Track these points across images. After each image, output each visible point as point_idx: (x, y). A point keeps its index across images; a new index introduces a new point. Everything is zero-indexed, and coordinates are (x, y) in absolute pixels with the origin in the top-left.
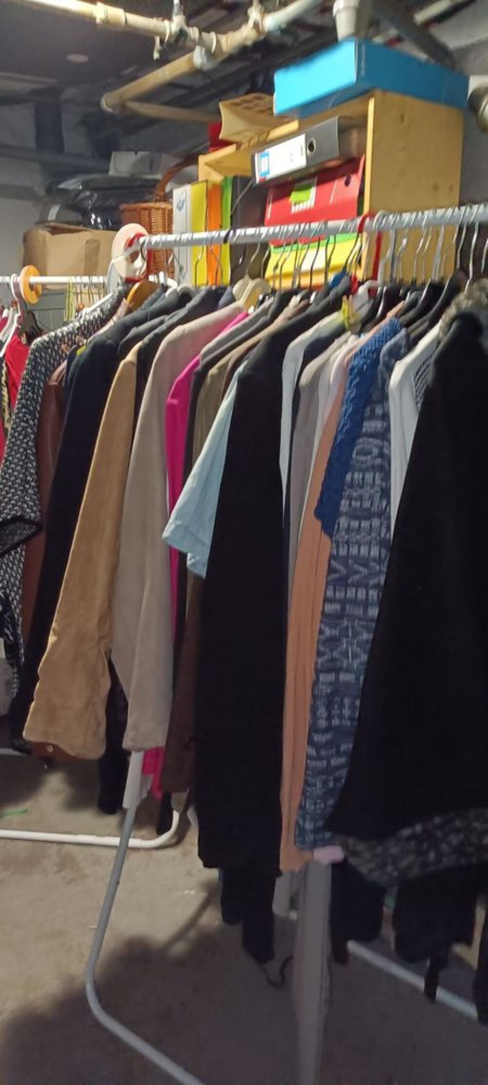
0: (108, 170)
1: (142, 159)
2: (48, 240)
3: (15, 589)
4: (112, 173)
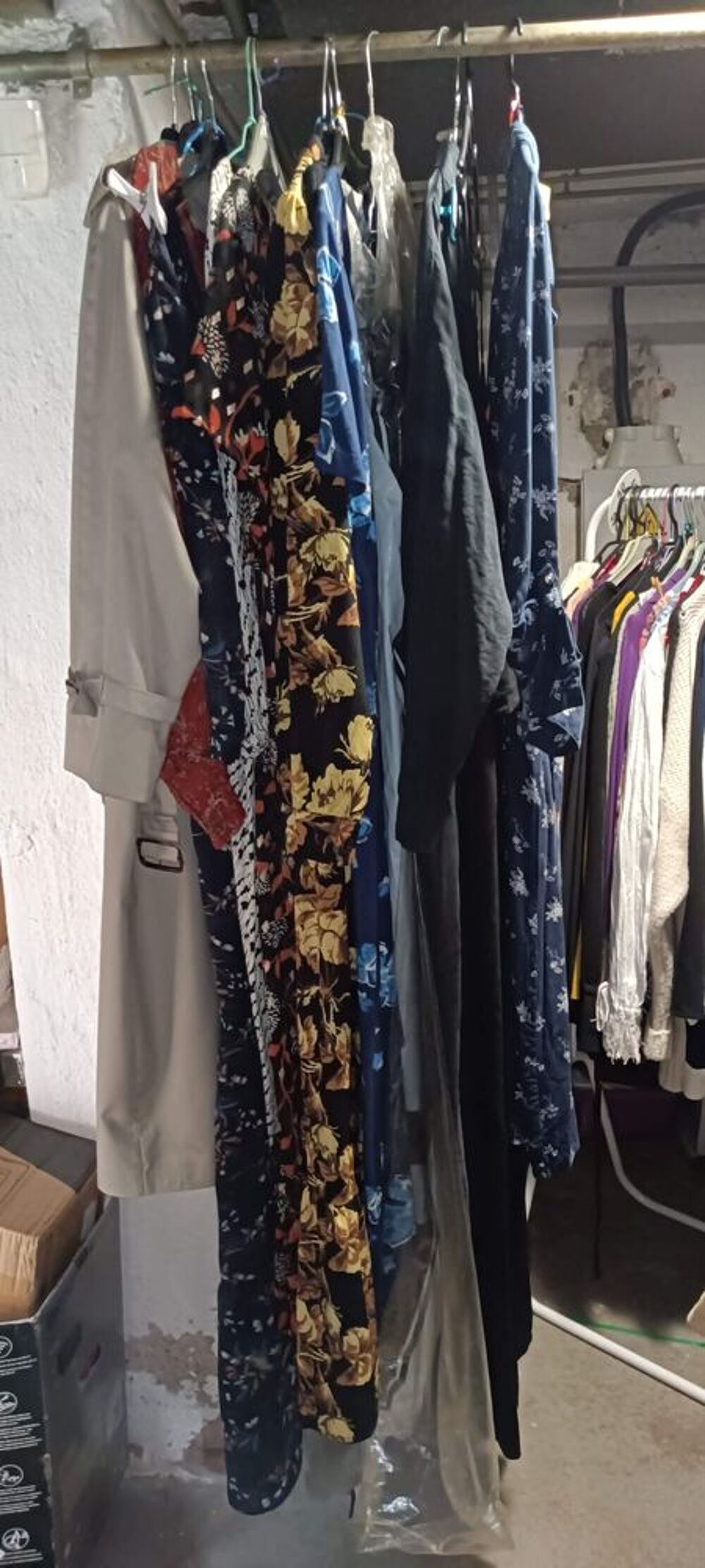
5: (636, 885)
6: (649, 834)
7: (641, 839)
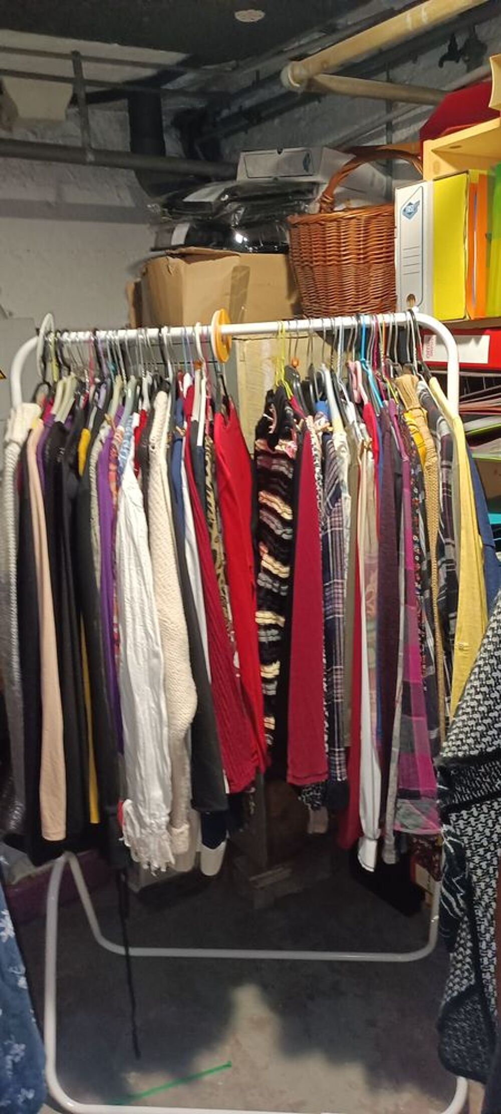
0: (234, 177)
1: (289, 160)
2: (182, 270)
3: (481, 851)
4: (241, 178)
5: (148, 705)
6: (156, 655)
7: (148, 660)
